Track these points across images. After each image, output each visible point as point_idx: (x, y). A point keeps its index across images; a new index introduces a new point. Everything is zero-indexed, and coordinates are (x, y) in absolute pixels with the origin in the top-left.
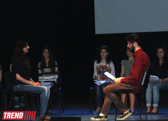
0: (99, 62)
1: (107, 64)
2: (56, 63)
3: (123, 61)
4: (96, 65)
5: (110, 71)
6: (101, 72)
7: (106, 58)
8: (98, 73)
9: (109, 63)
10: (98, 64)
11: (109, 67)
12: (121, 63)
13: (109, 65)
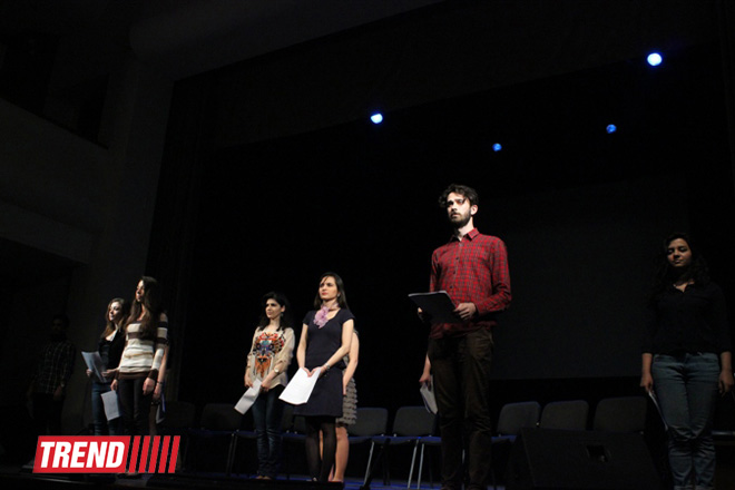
1: (278, 331)
5: (281, 346)
7: (279, 318)
8: (255, 351)
10: (261, 332)
11: (280, 338)
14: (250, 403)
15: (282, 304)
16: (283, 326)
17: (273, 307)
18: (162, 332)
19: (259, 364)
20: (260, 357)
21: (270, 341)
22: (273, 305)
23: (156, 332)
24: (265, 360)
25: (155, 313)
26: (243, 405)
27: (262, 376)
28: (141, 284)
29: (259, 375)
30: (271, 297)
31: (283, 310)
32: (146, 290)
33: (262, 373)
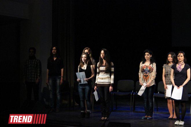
0: (143, 63)
1: (150, 64)
2: (112, 64)
3: (164, 65)
4: (141, 65)
5: (152, 70)
6: (145, 70)
7: (150, 59)
8: (142, 72)
9: (152, 64)
10: (143, 64)
11: (152, 67)
12: (163, 67)
13: (153, 65)
14: (143, 92)
15: (151, 54)
16: (152, 62)
17: (147, 56)
18: (113, 69)
19: (145, 77)
20: (145, 74)
21: (148, 69)
22: (148, 55)
23: (111, 70)
24: (147, 76)
25: (109, 62)
26: (140, 93)
27: (147, 82)
28: (102, 52)
29: (146, 81)
30: (147, 52)
31: (151, 56)
32: (105, 54)
33: (147, 80)
